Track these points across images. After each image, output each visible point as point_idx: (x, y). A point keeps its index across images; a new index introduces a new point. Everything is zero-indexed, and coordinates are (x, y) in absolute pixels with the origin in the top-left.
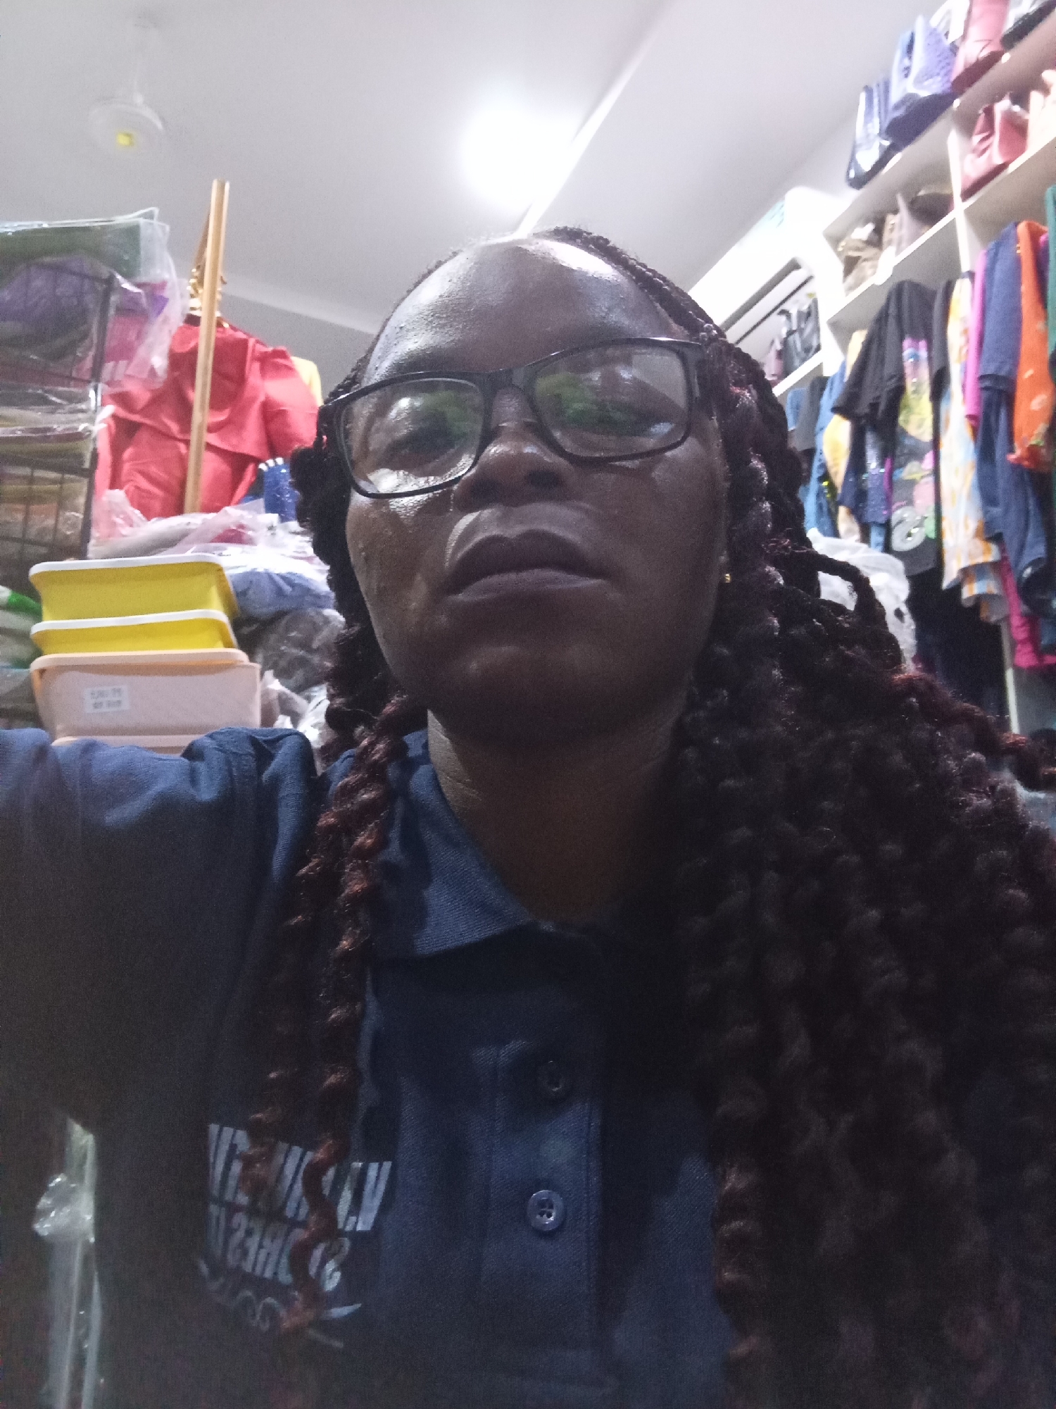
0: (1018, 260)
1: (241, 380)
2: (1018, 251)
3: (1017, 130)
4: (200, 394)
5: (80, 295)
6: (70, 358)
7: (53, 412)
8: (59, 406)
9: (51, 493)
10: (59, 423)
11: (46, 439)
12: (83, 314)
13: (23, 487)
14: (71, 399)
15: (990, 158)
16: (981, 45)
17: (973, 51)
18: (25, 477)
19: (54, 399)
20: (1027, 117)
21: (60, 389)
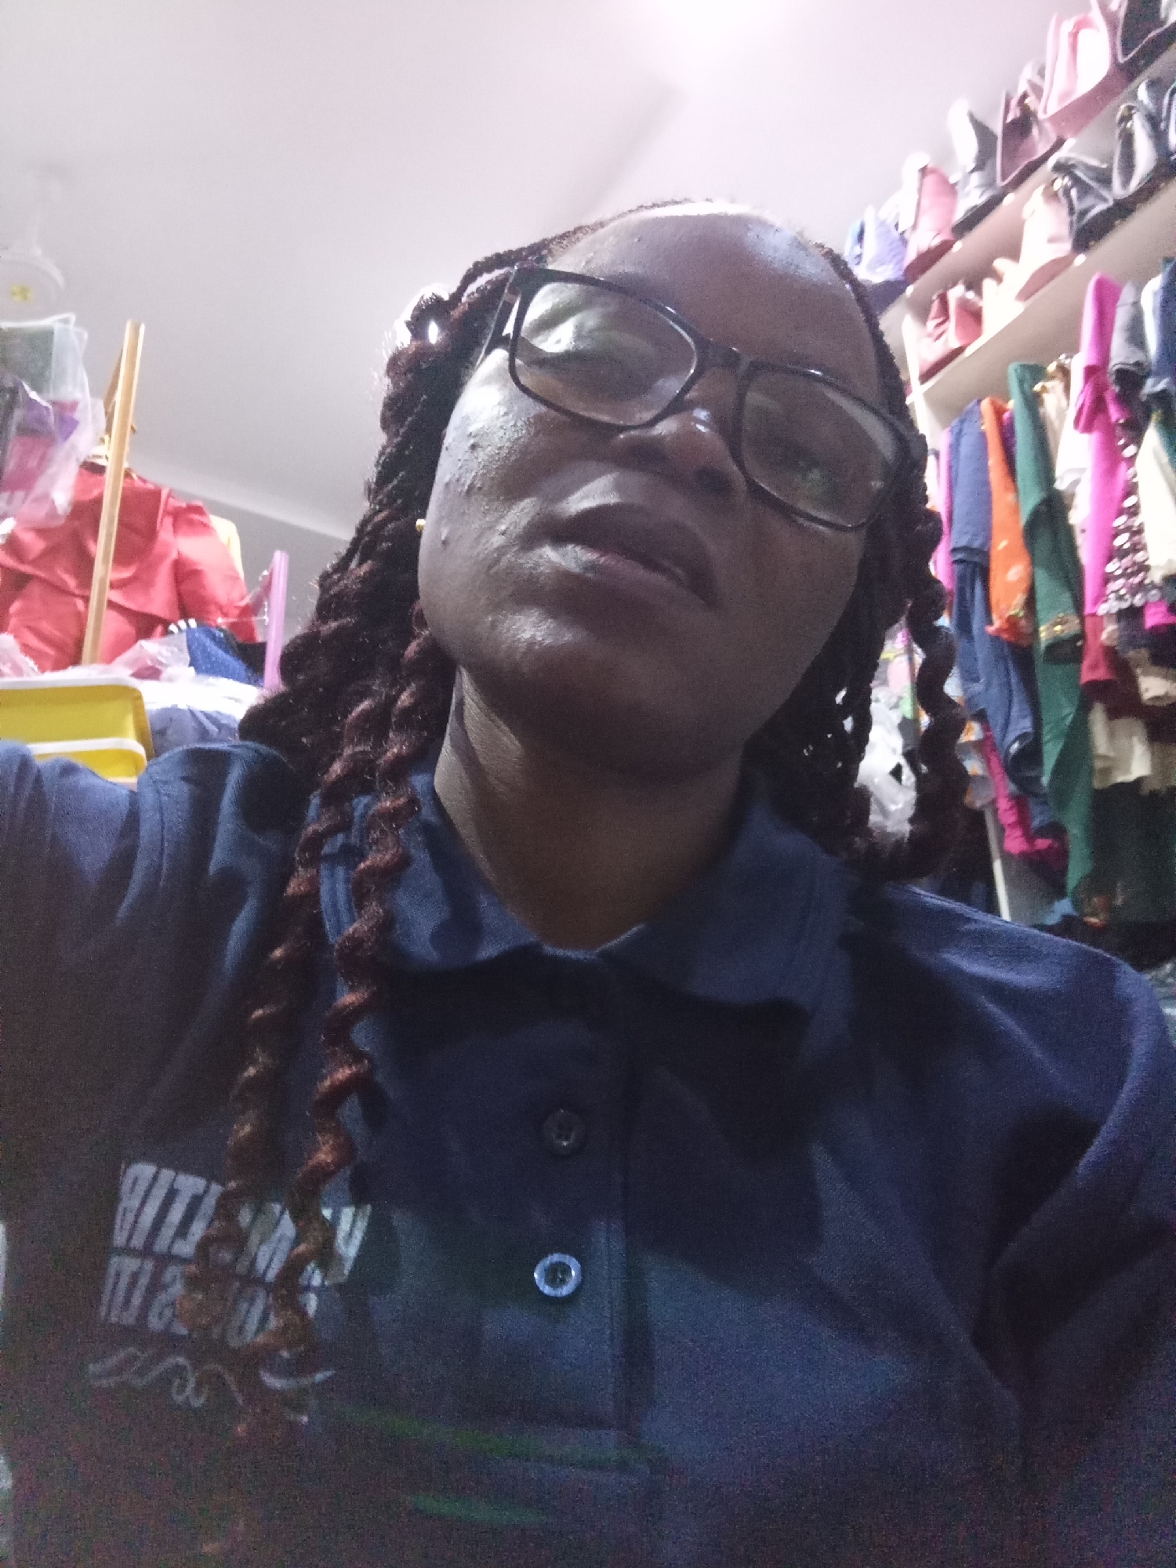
0: (983, 435)
1: (151, 534)
2: (983, 428)
3: (973, 316)
4: (103, 546)
15: (946, 341)
16: (933, 234)
17: (924, 239)
20: (981, 304)
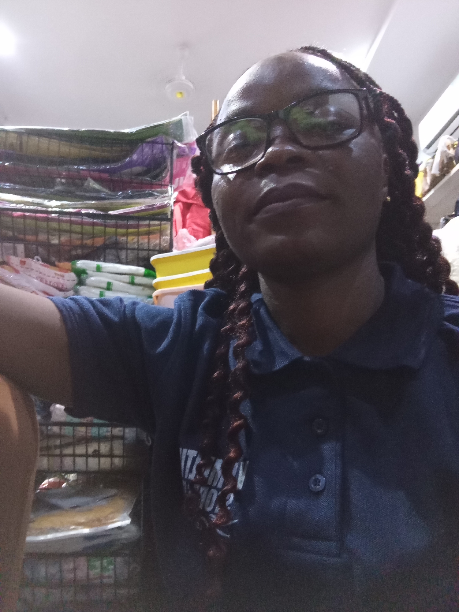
5: (162, 152)
6: (160, 177)
7: (156, 198)
8: (157, 196)
9: (157, 230)
10: (158, 202)
11: (153, 209)
12: (164, 159)
13: (146, 229)
14: (162, 193)
18: (146, 225)
19: (156, 194)
21: (158, 189)
